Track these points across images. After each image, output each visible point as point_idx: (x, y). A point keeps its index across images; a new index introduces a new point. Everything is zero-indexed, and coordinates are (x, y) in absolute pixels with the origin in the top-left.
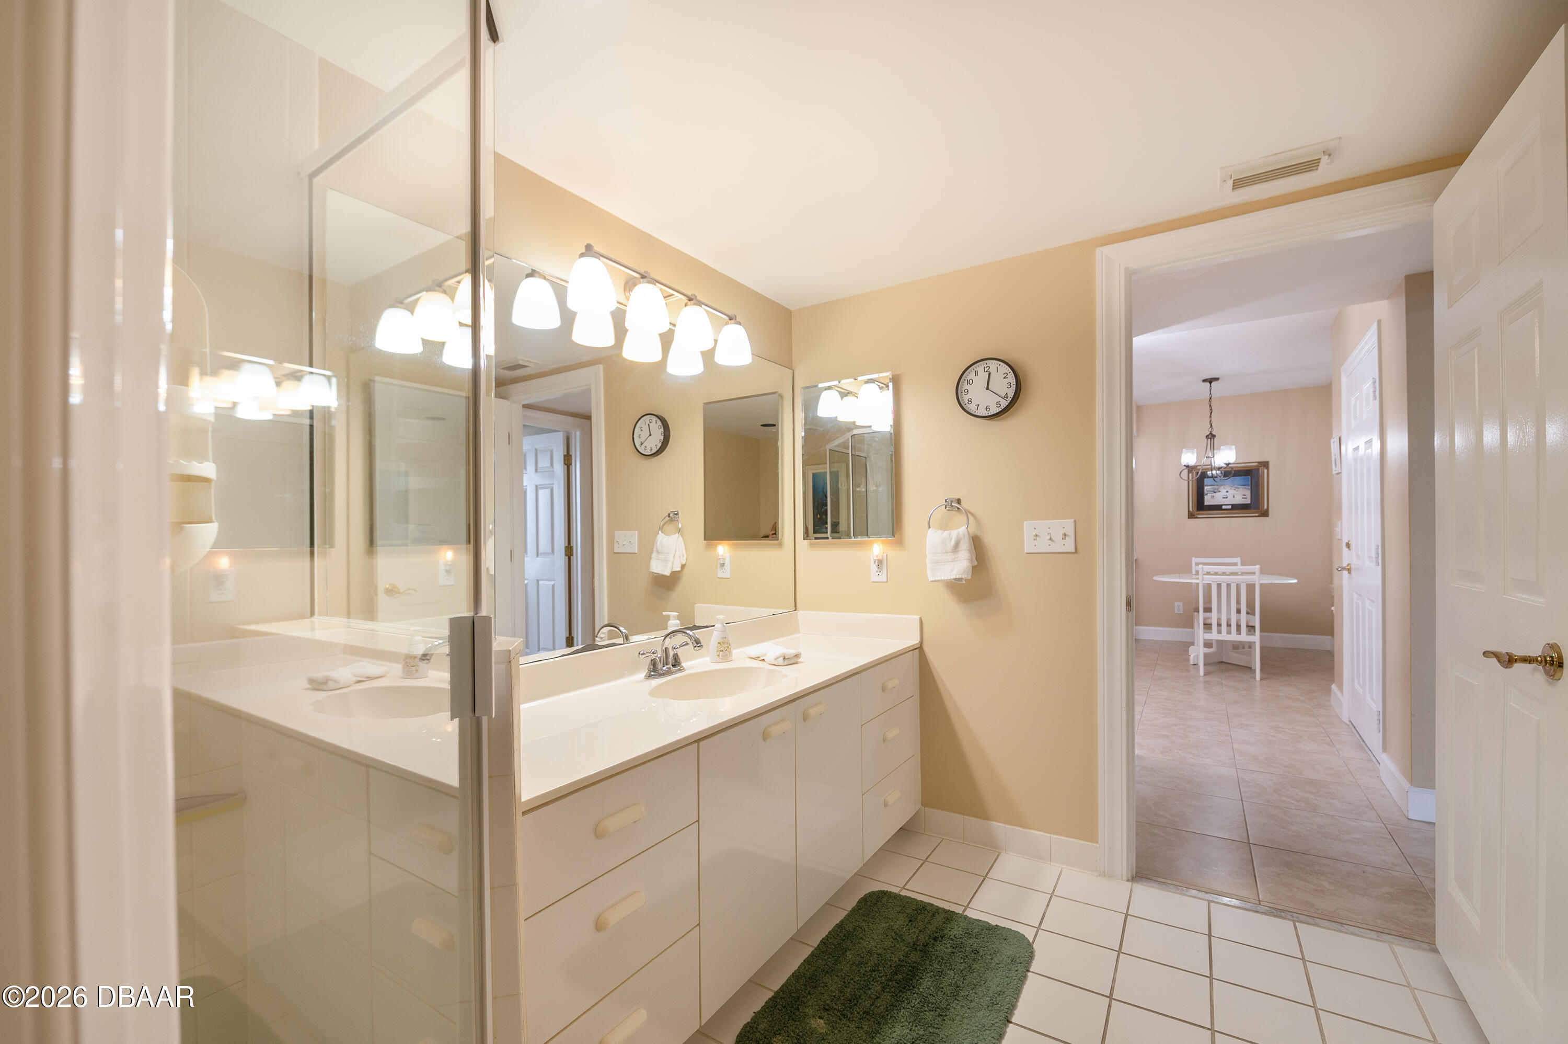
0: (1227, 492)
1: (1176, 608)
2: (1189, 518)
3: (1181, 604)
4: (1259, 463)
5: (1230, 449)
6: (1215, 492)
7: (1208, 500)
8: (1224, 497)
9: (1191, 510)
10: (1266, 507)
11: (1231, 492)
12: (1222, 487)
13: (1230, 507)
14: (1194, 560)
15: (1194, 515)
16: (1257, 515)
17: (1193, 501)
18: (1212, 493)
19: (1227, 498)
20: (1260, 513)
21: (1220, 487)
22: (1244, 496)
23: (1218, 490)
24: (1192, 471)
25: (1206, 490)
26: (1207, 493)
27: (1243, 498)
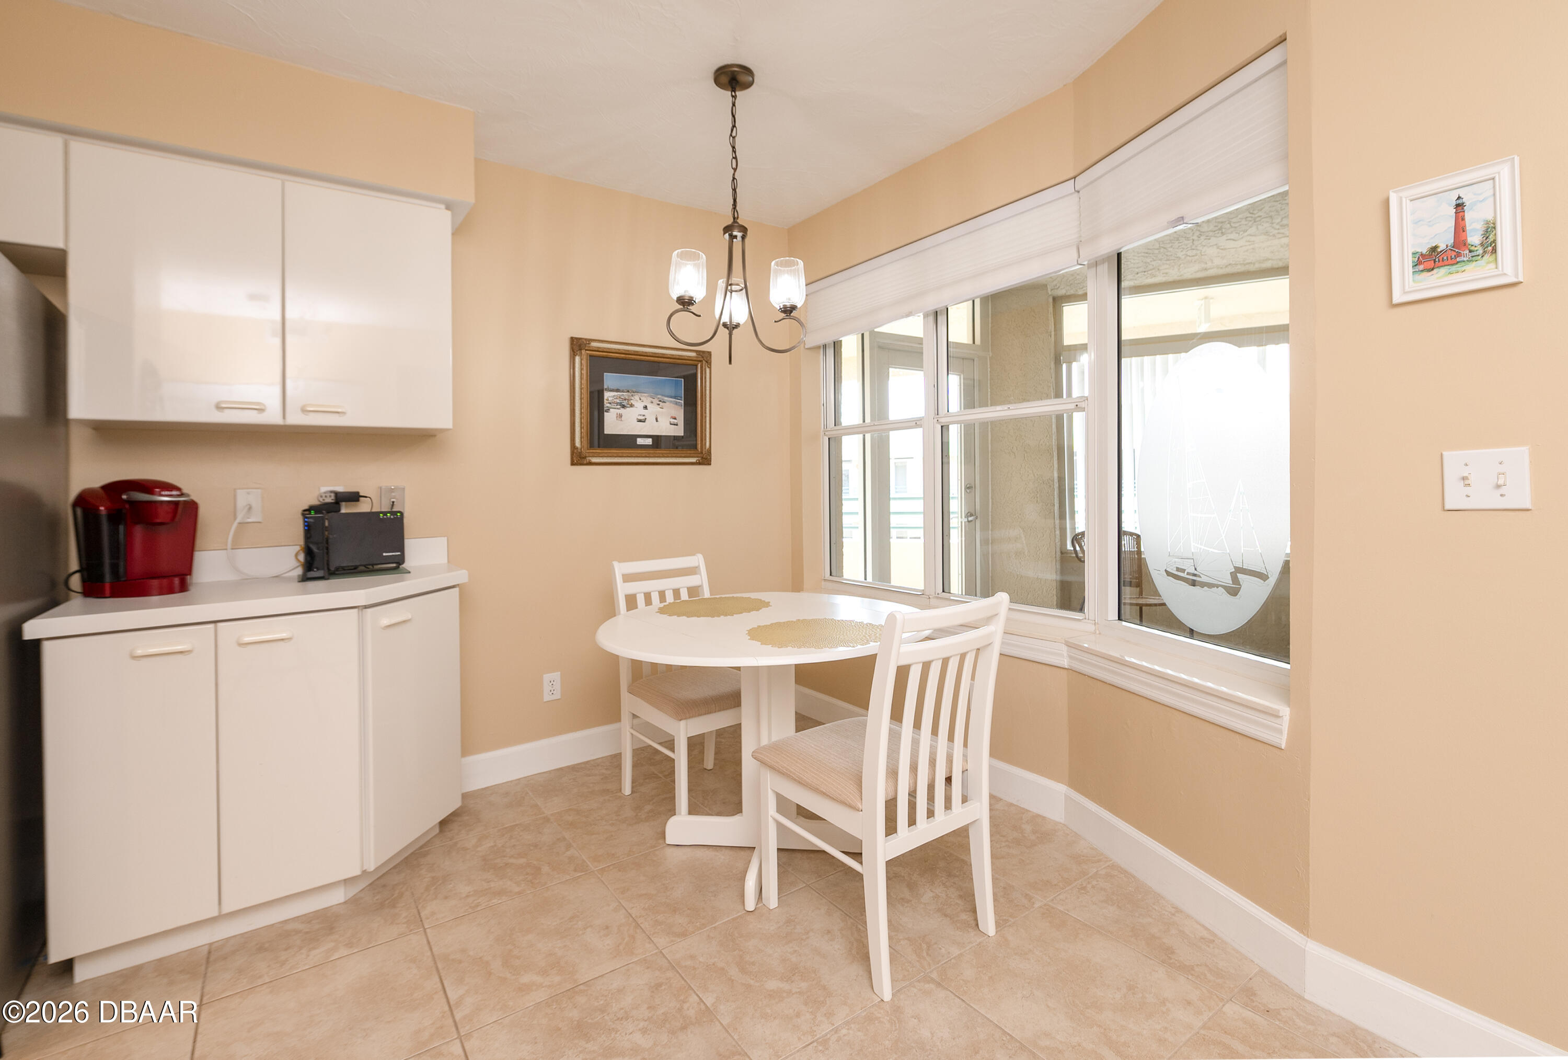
0: (646, 408)
1: (547, 688)
2: (573, 464)
3: (556, 676)
4: (698, 352)
6: (624, 407)
7: (613, 424)
8: (640, 418)
9: (578, 444)
10: (707, 444)
11: (653, 409)
12: (637, 397)
13: (649, 441)
14: (620, 569)
15: (584, 458)
16: (694, 460)
17: (581, 423)
18: (618, 409)
19: (644, 422)
20: (698, 457)
21: (632, 396)
22: (673, 421)
23: (628, 400)
24: (581, 350)
25: (607, 400)
26: (608, 405)
27: (671, 424)
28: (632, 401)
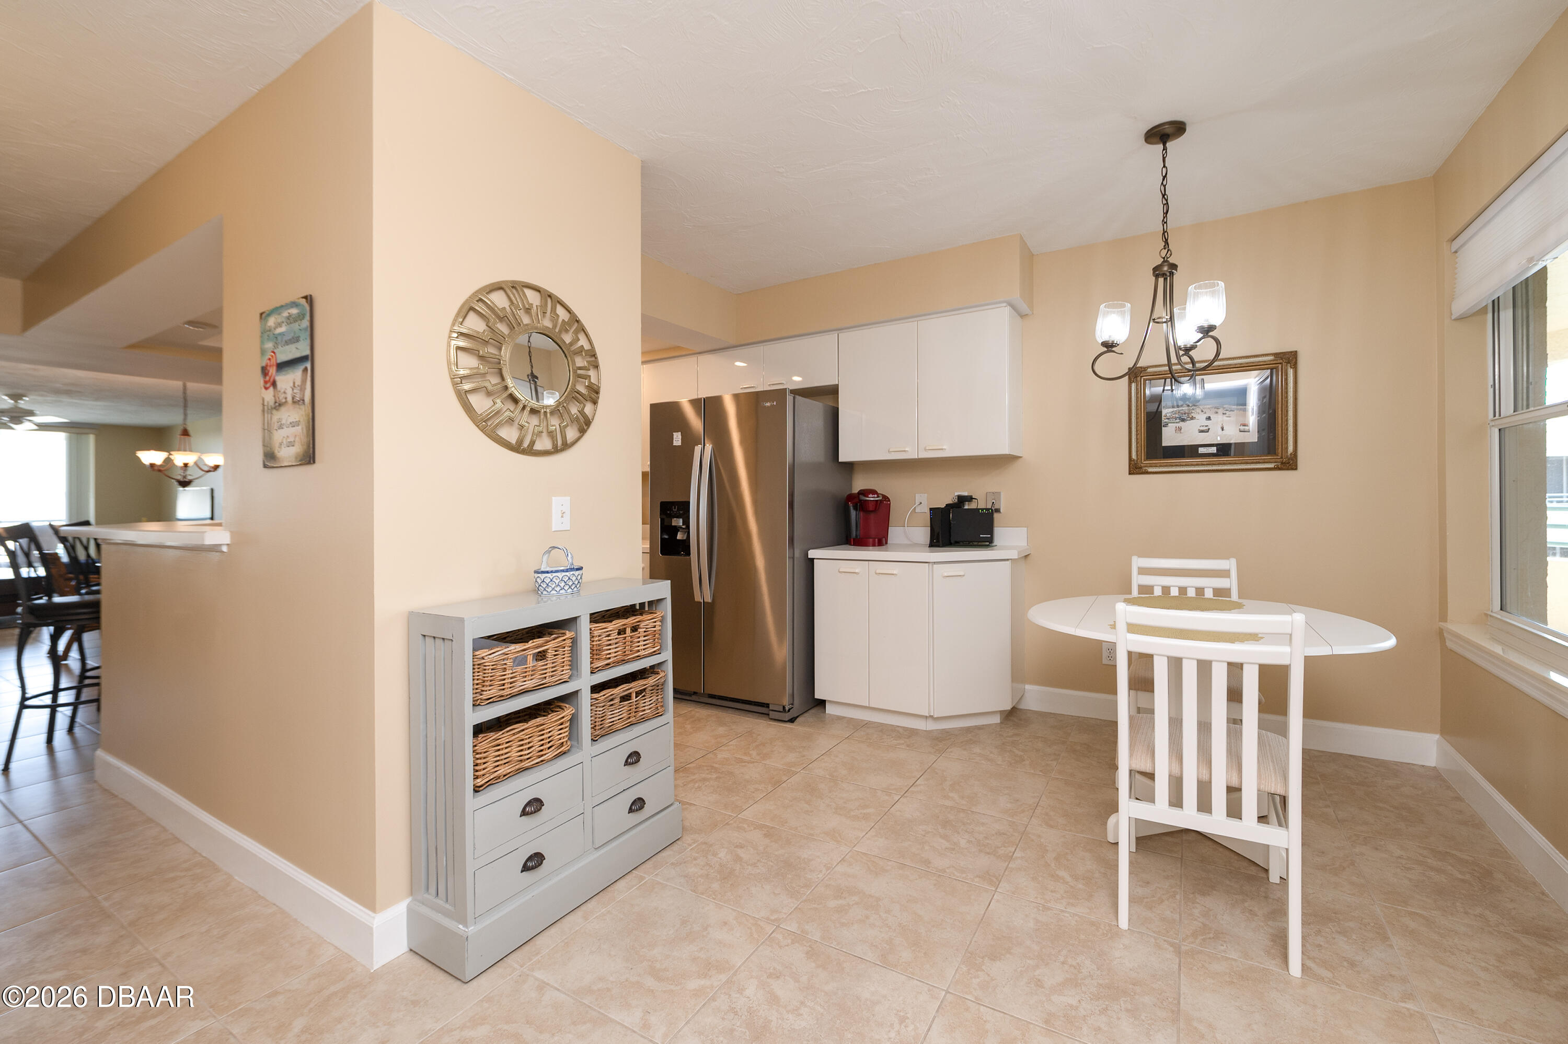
0: (1209, 418)
2: (1130, 474)
4: (1276, 355)
5: (1213, 294)
6: (1183, 420)
7: (1172, 437)
8: (1202, 428)
9: (1134, 456)
10: (1291, 449)
11: (1217, 419)
12: (1198, 410)
13: (1214, 450)
14: (1136, 564)
15: (1141, 468)
16: (1271, 466)
17: (1137, 439)
18: (1177, 423)
19: (1208, 432)
20: (1275, 462)
21: (1193, 409)
22: (1242, 428)
23: (1188, 413)
24: (1137, 377)
25: (1166, 416)
26: (1166, 420)
27: (1240, 431)
28: (1192, 414)
